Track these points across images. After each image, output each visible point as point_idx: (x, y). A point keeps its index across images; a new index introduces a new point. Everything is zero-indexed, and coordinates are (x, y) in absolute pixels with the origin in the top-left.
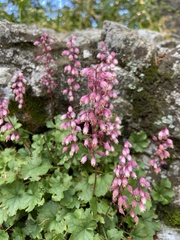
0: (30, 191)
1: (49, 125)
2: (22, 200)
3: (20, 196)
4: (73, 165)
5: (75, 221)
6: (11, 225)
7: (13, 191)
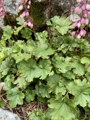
0: (41, 66)
1: (49, 23)
2: (36, 72)
3: (34, 69)
4: (68, 51)
5: (76, 88)
6: (25, 88)
7: (29, 65)
